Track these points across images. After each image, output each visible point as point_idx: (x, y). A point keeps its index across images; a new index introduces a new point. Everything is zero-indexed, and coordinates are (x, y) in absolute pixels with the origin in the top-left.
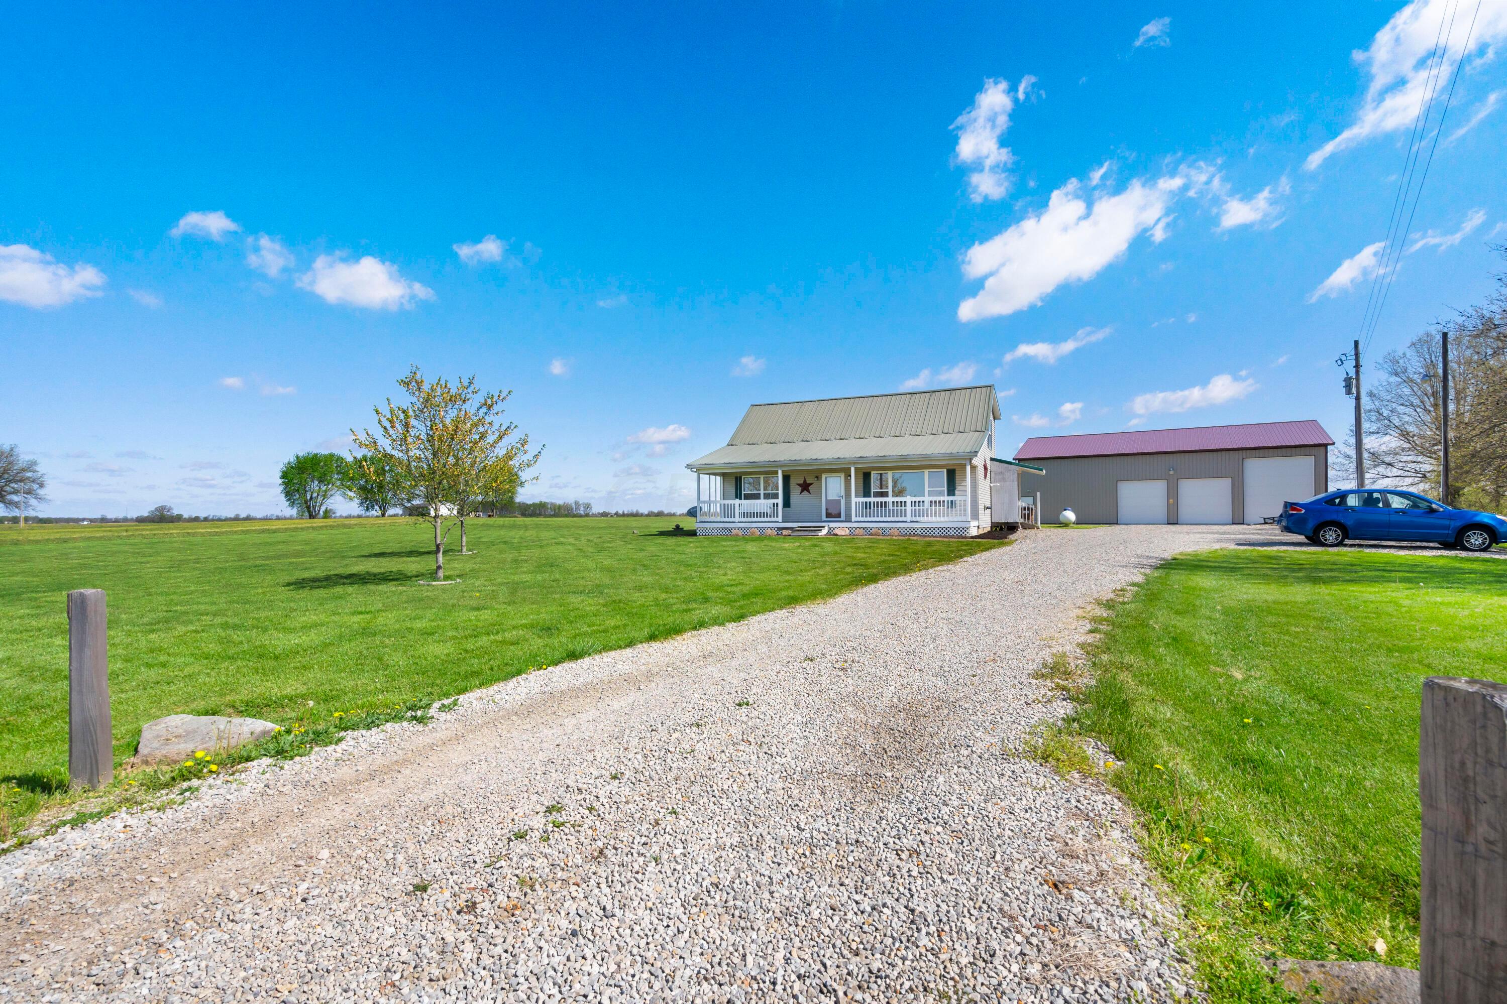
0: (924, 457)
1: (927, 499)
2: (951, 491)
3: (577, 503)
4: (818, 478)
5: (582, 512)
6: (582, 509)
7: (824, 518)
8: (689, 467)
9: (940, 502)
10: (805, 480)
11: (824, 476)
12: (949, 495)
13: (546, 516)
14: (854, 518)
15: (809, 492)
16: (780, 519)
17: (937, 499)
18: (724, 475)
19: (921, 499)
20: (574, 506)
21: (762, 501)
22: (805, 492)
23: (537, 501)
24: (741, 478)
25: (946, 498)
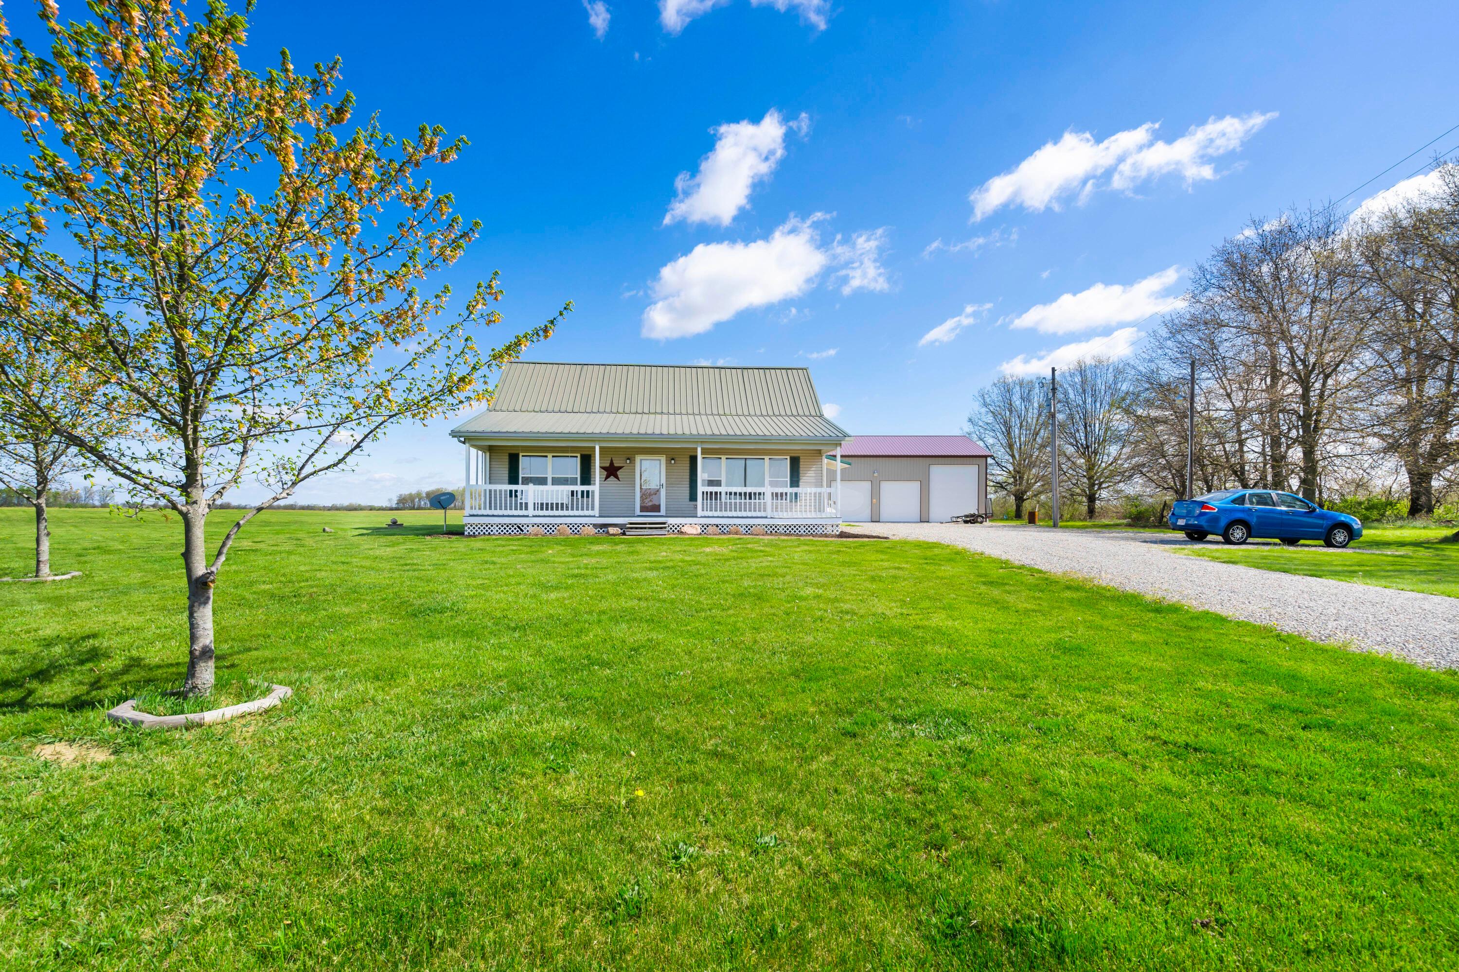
0: (766, 440)
1: (768, 490)
2: (795, 481)
4: (631, 459)
5: (97, 503)
6: (97, 498)
7: (638, 512)
8: (454, 434)
9: (782, 494)
10: (612, 463)
11: (638, 458)
12: (791, 486)
13: (61, 506)
14: (700, 512)
15: (617, 477)
16: (596, 512)
17: (780, 490)
18: (492, 451)
19: (761, 490)
21: (549, 487)
22: (612, 478)
24: (517, 456)
25: (789, 490)
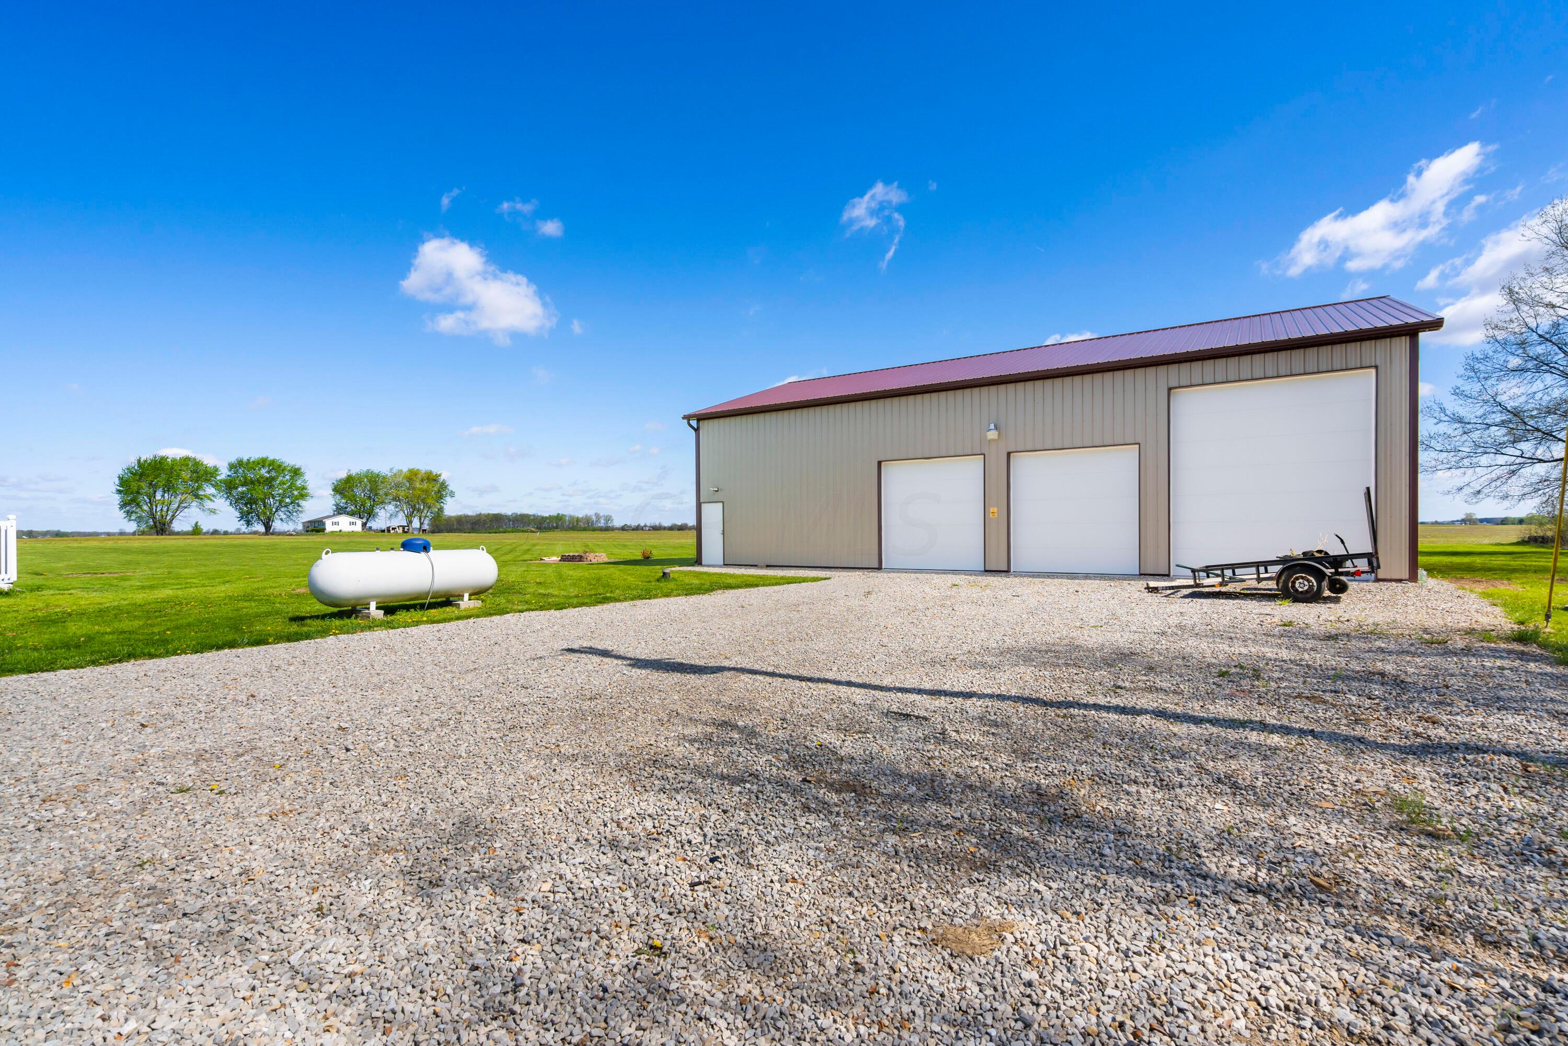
3: (597, 515)
20: (594, 518)
23: (554, 513)
